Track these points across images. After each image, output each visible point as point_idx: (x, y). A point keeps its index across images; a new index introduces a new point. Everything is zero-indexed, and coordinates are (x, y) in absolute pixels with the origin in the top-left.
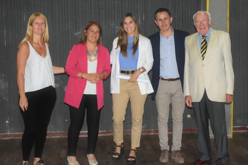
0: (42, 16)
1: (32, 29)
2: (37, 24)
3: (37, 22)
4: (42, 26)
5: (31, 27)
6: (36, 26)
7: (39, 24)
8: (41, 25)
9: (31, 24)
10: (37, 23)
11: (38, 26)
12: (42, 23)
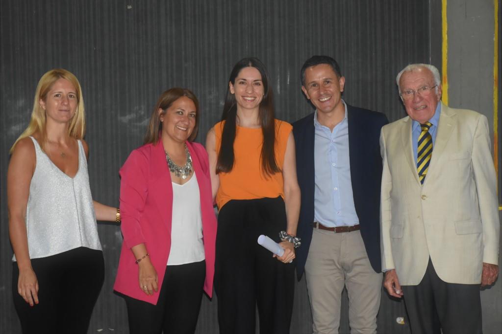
0: (69, 76)
1: (44, 107)
2: (57, 98)
3: (57, 94)
4: (69, 104)
5: (42, 103)
6: (55, 103)
7: (63, 97)
8: (68, 100)
9: (43, 97)
10: (57, 96)
11: (60, 102)
12: (71, 96)
